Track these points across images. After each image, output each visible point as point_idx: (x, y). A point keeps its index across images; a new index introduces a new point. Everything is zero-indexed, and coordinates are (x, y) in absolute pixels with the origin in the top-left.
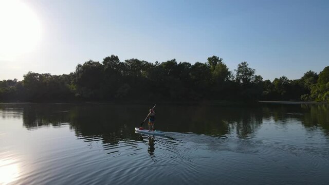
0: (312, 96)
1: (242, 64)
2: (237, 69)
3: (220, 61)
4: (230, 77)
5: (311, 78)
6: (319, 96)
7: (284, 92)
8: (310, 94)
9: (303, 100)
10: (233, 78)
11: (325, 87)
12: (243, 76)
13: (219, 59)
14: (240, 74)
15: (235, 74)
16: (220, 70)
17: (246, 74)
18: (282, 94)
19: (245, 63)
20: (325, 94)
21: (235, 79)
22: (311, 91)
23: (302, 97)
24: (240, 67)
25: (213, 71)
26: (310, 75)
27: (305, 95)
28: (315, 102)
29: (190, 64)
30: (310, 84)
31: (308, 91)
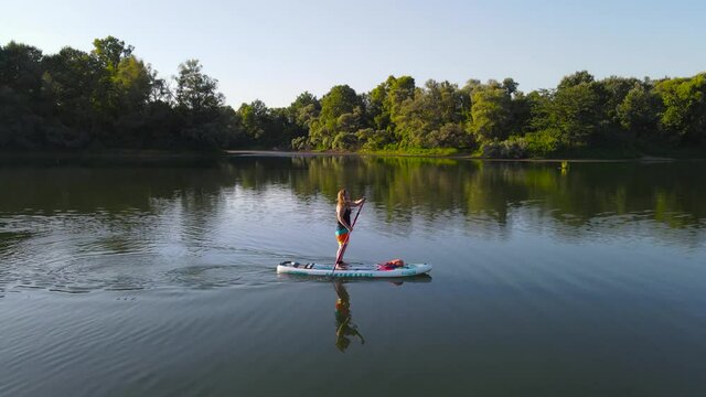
0: (313, 140)
1: (189, 64)
2: (179, 76)
3: (129, 51)
4: (162, 93)
5: (310, 107)
6: (325, 140)
7: (261, 131)
8: (307, 137)
9: (296, 149)
10: (170, 96)
11: (335, 124)
12: (190, 92)
13: (126, 47)
14: (185, 88)
15: (173, 86)
16: (135, 76)
17: (198, 89)
18: (257, 136)
19: (194, 63)
20: (336, 138)
21: (173, 99)
22: (310, 132)
23: (294, 142)
24: (185, 72)
25: (115, 75)
26: (305, 100)
27: (299, 139)
28: (317, 152)
29: (39, 52)
30: (307, 118)
31: (304, 132)
